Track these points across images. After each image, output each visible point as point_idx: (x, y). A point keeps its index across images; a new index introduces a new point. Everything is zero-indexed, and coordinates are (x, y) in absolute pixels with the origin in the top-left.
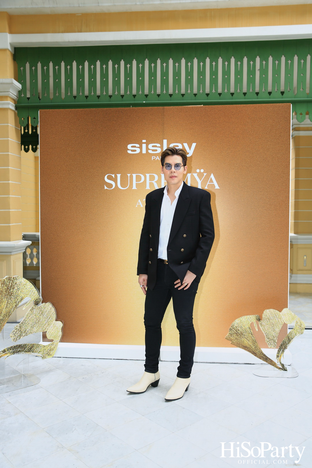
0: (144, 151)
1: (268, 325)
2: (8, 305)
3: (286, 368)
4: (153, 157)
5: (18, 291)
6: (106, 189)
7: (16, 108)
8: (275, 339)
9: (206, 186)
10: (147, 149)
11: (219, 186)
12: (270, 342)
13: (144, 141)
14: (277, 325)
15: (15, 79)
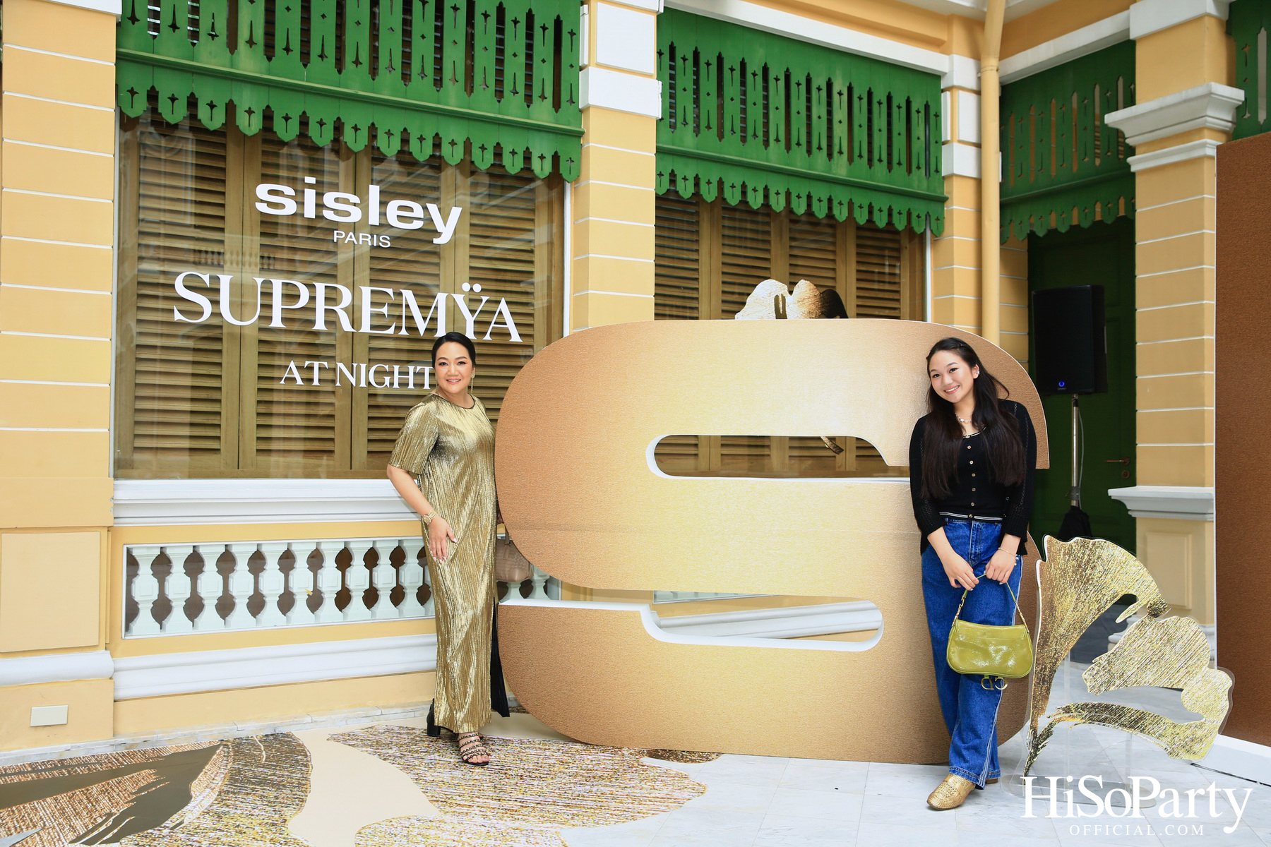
2: (1079, 604)
5: (1106, 575)
15: (1220, 82)
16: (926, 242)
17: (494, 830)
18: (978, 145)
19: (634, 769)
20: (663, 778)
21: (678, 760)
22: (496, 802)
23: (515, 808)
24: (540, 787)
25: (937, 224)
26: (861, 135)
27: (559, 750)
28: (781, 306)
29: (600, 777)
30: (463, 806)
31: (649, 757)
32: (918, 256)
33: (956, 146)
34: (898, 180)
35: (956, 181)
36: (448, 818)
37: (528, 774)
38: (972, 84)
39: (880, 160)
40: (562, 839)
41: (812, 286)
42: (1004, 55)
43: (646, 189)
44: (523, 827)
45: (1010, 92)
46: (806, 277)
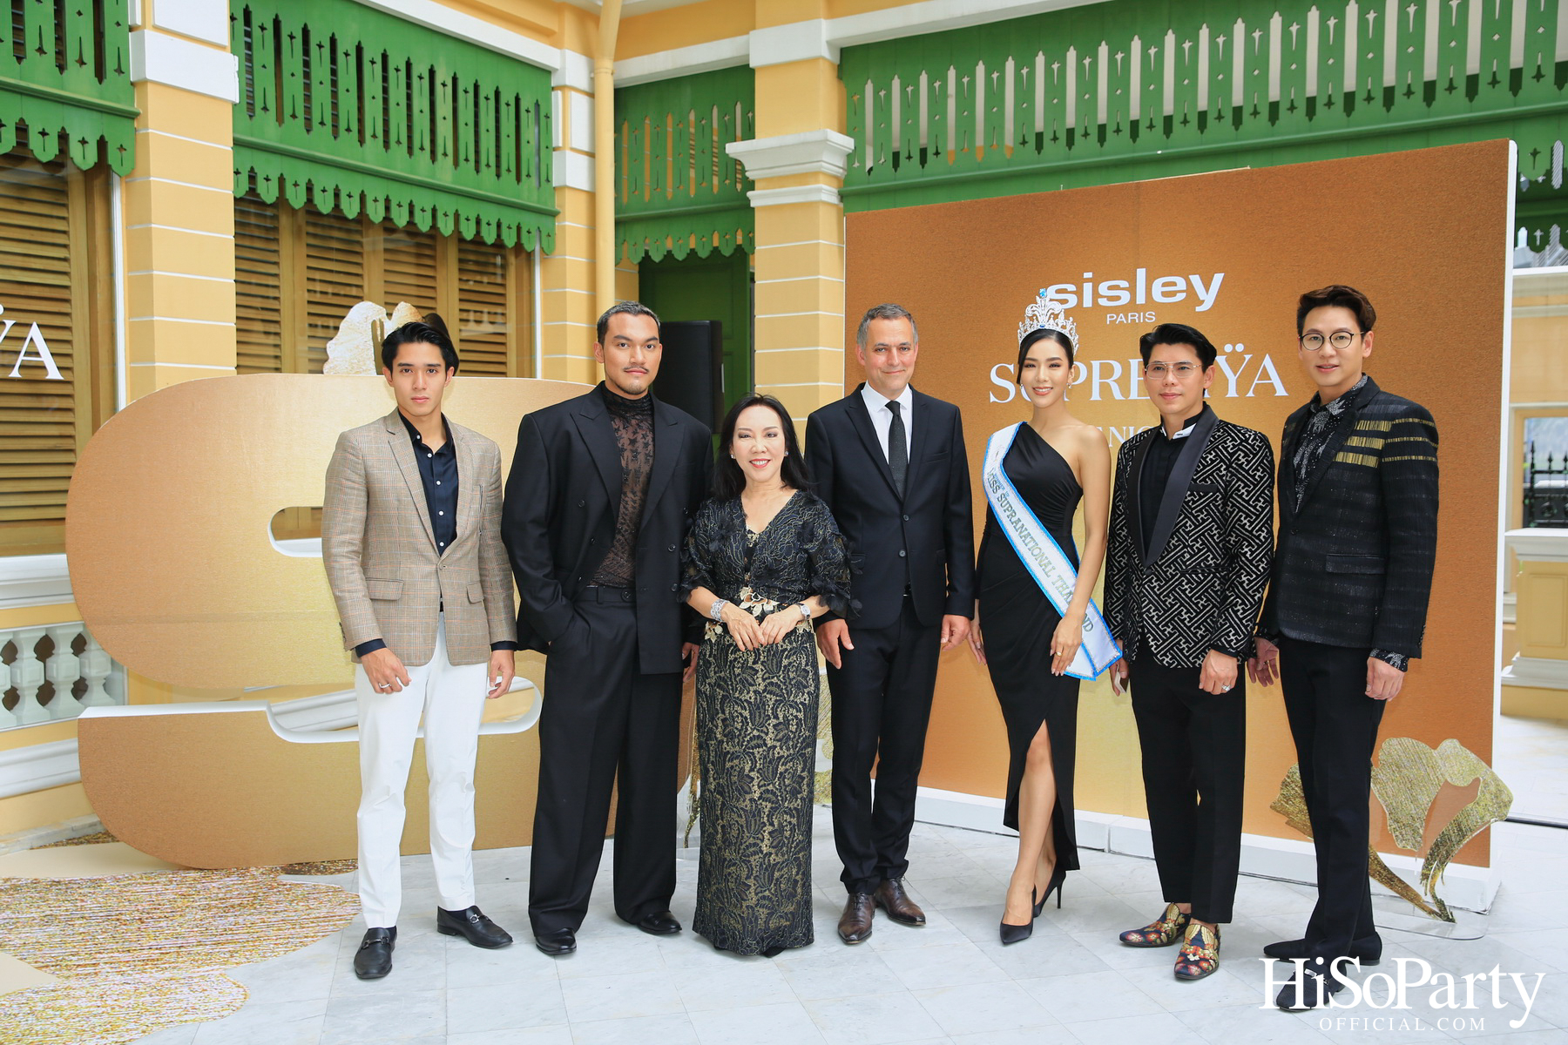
0: (1088, 303)
1: (1394, 783)
3: (1451, 914)
4: (1110, 317)
6: (994, 402)
7: (842, 196)
8: (1417, 824)
9: (1249, 390)
10: (1096, 295)
11: (1286, 390)
12: (1401, 833)
13: (1088, 275)
14: (1424, 786)
15: (833, 130)
16: (534, 260)
17: (141, 986)
18: (592, 155)
19: (275, 890)
20: (315, 896)
21: (322, 873)
22: (126, 954)
23: (154, 957)
24: (172, 928)
25: (549, 238)
26: (466, 135)
27: (171, 881)
28: (379, 333)
29: (239, 905)
30: (85, 966)
31: (286, 873)
32: (526, 275)
33: (569, 153)
34: (506, 188)
35: (568, 193)
36: (73, 983)
37: (148, 916)
38: (584, 84)
39: (488, 165)
40: (232, 980)
41: (414, 309)
42: (620, 55)
43: (223, 191)
44: (177, 976)
45: (622, 95)
46: (405, 296)
